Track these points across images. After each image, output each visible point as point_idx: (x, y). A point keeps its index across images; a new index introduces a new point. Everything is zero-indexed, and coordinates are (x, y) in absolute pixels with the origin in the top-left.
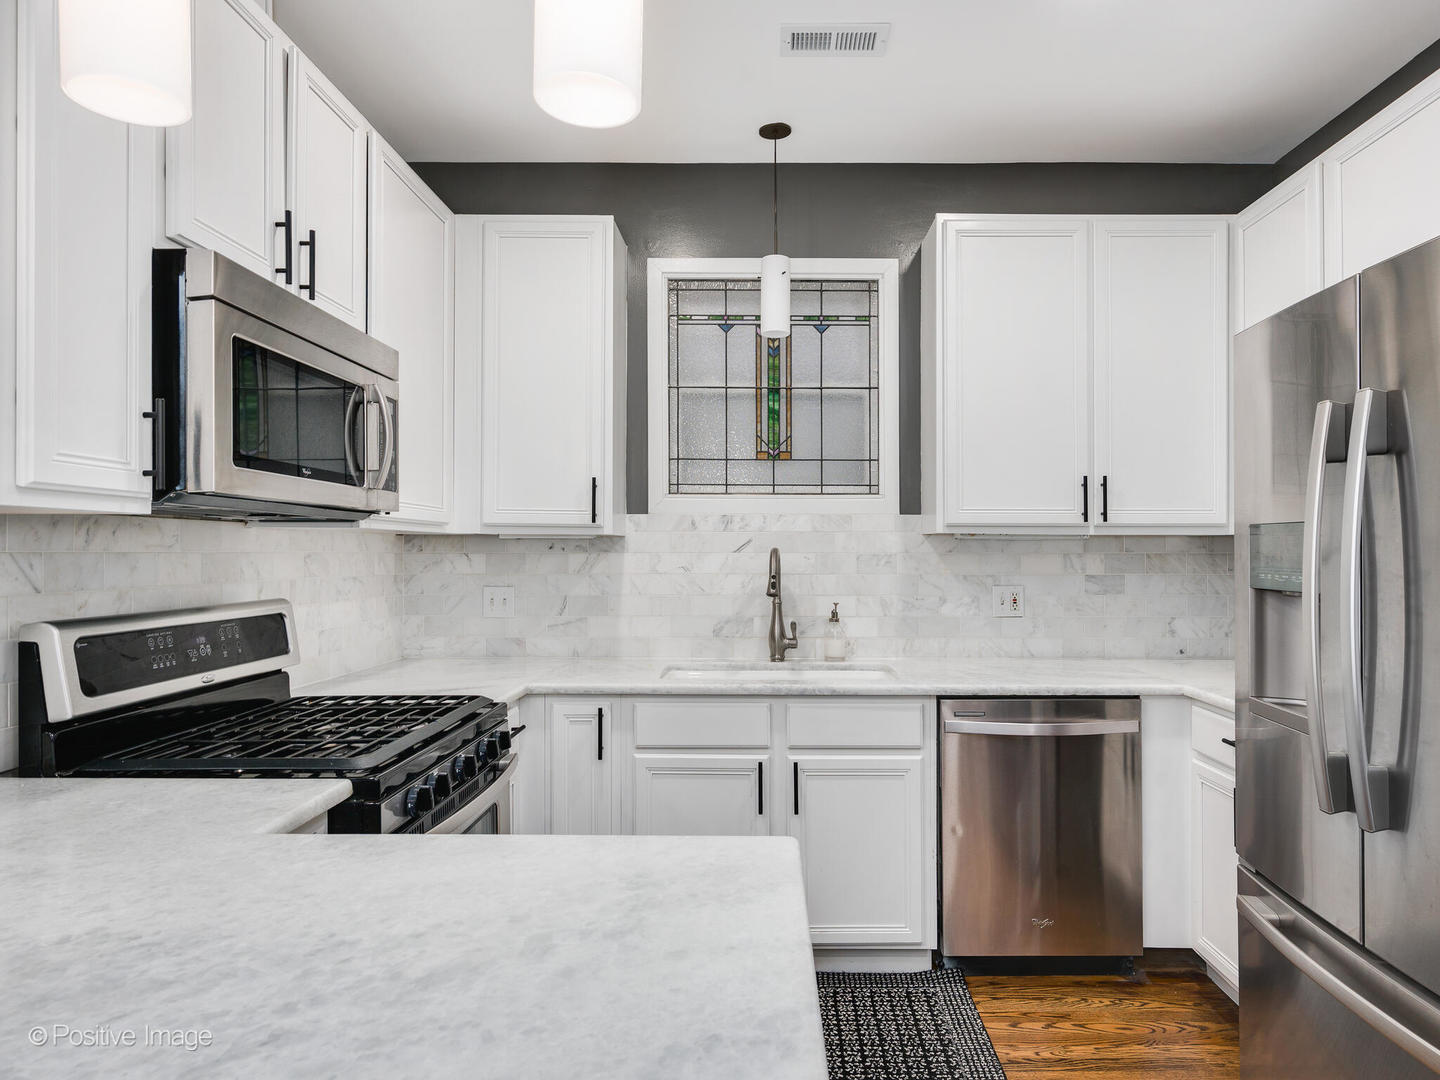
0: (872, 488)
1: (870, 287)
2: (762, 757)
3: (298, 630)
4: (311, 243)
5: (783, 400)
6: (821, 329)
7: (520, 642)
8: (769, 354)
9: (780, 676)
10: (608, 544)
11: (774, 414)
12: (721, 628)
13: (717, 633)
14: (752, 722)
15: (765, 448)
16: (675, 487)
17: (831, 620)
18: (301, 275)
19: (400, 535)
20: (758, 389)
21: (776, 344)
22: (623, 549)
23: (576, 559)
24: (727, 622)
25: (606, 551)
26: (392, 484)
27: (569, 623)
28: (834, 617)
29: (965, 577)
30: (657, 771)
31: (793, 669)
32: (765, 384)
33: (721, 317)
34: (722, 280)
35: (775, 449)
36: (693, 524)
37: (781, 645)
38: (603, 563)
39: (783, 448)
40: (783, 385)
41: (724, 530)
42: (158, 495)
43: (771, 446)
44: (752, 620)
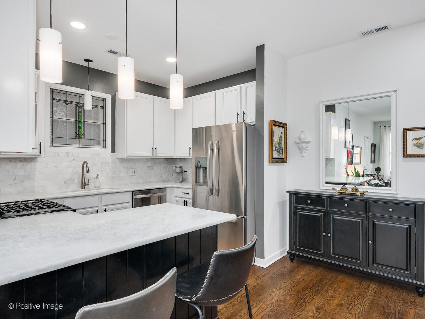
0: (104, 147)
1: (104, 100)
5: (82, 124)
8: (79, 112)
10: (31, 160)
11: (80, 128)
12: (66, 182)
13: (65, 183)
15: (77, 136)
16: (52, 145)
17: (97, 178)
21: (81, 110)
22: (36, 161)
24: (68, 180)
25: (30, 162)
27: (17, 183)
28: (97, 177)
29: (125, 167)
31: (88, 190)
32: (77, 120)
33: (66, 101)
34: (66, 91)
36: (58, 155)
37: (84, 185)
38: (29, 166)
39: (82, 136)
40: (82, 120)
41: (67, 156)
43: (79, 135)
44: (75, 179)
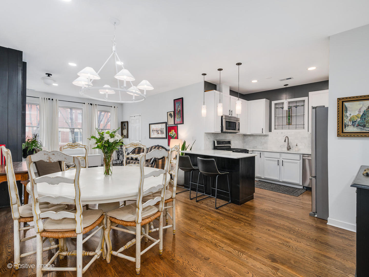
0: (303, 128)
1: (304, 101)
2: (279, 159)
3: (232, 142)
4: (232, 111)
5: (290, 117)
6: (296, 107)
7: (256, 147)
8: (289, 111)
9: (288, 152)
10: (266, 136)
11: (289, 119)
13: (280, 147)
14: (277, 155)
16: (275, 129)
17: (296, 146)
18: (231, 114)
19: (243, 135)
20: (287, 116)
22: (268, 136)
23: (263, 137)
24: (282, 145)
26: (239, 130)
27: (262, 145)
30: (266, 160)
31: (290, 151)
32: (288, 115)
33: (282, 107)
34: (282, 103)
35: (289, 124)
36: (277, 133)
37: (289, 148)
38: (266, 138)
39: (290, 123)
40: (290, 115)
41: (282, 134)
42: (221, 132)
44: (285, 145)
